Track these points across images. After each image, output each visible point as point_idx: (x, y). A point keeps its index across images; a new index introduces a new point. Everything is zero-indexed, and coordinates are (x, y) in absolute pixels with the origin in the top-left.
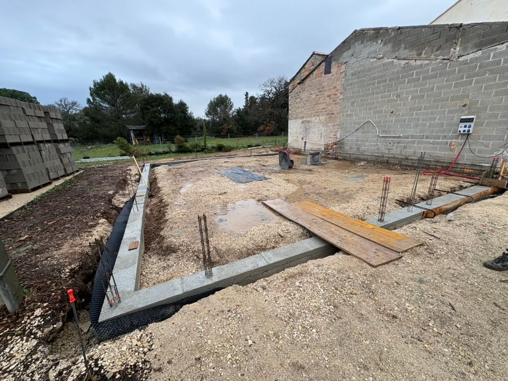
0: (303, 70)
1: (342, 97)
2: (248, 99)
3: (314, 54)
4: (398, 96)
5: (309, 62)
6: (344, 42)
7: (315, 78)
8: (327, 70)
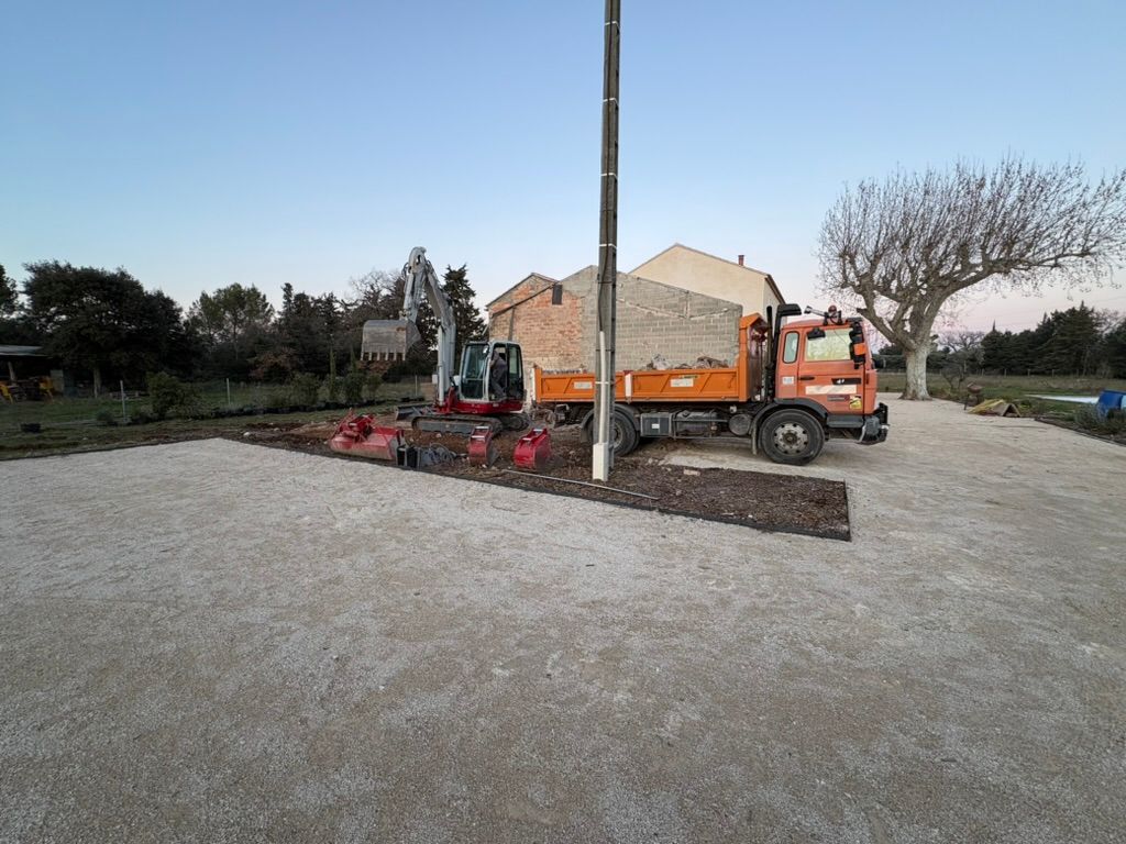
0: (515, 292)
1: (580, 335)
2: (292, 299)
3: (533, 275)
4: (645, 343)
5: (525, 284)
6: (578, 274)
7: (538, 306)
8: (557, 300)
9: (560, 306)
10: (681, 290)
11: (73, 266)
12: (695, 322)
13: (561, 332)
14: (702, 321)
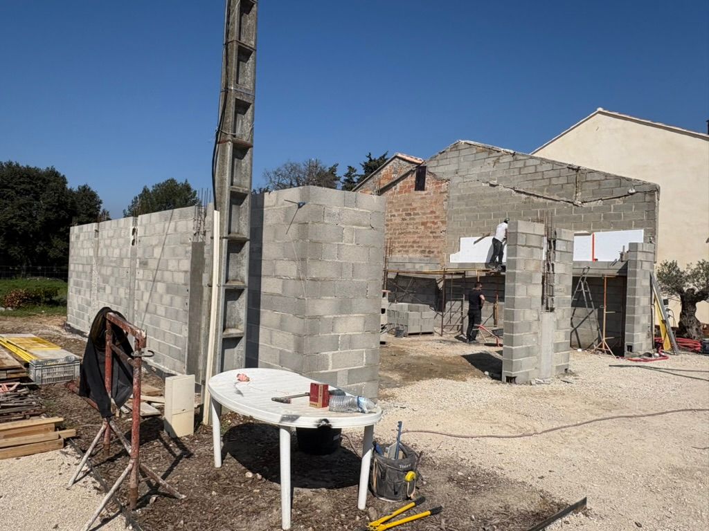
0: (379, 177)
1: (444, 228)
5: (388, 166)
7: (400, 192)
8: (420, 186)
9: (423, 193)
10: (570, 168)
11: (20, 165)
12: (589, 210)
13: (423, 224)
14: (598, 209)
